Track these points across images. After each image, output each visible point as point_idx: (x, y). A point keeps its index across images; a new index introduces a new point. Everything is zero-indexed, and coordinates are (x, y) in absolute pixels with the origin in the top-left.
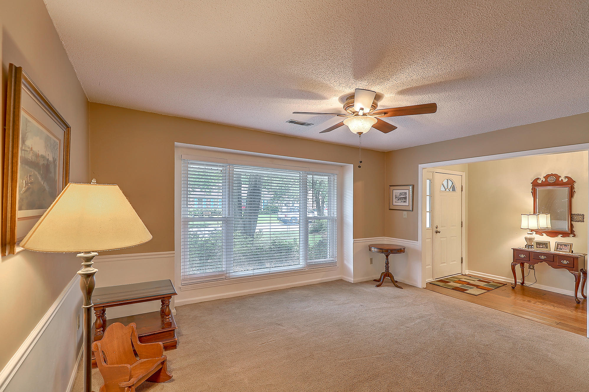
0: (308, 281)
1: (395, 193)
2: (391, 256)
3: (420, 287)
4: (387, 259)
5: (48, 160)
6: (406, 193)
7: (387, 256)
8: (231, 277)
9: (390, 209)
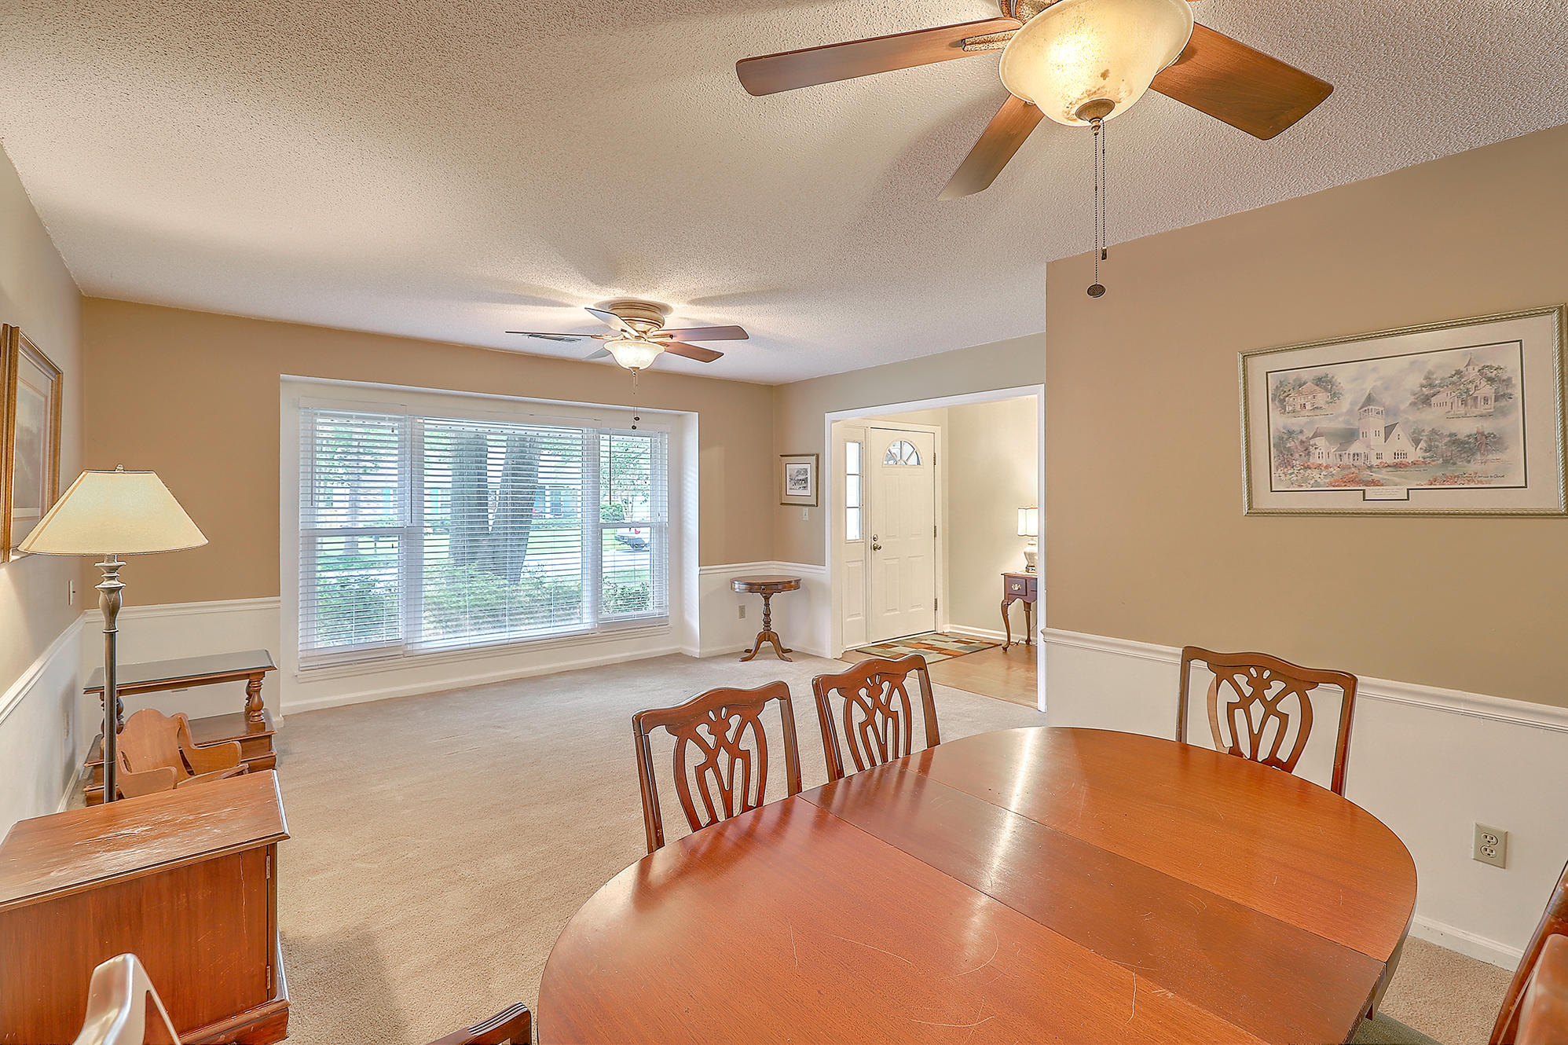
0: (600, 658)
1: (790, 469)
2: (775, 598)
3: (829, 657)
4: (767, 605)
5: (31, 431)
6: (806, 470)
7: (767, 599)
8: (416, 653)
9: (782, 504)
